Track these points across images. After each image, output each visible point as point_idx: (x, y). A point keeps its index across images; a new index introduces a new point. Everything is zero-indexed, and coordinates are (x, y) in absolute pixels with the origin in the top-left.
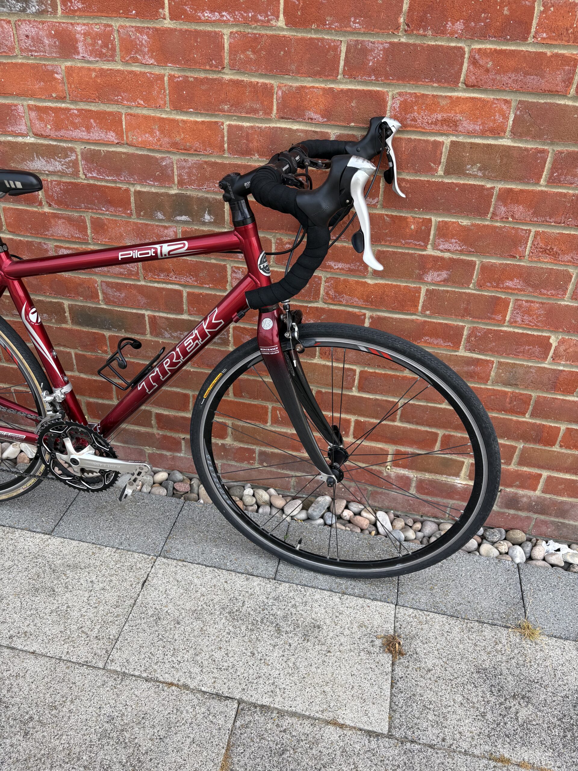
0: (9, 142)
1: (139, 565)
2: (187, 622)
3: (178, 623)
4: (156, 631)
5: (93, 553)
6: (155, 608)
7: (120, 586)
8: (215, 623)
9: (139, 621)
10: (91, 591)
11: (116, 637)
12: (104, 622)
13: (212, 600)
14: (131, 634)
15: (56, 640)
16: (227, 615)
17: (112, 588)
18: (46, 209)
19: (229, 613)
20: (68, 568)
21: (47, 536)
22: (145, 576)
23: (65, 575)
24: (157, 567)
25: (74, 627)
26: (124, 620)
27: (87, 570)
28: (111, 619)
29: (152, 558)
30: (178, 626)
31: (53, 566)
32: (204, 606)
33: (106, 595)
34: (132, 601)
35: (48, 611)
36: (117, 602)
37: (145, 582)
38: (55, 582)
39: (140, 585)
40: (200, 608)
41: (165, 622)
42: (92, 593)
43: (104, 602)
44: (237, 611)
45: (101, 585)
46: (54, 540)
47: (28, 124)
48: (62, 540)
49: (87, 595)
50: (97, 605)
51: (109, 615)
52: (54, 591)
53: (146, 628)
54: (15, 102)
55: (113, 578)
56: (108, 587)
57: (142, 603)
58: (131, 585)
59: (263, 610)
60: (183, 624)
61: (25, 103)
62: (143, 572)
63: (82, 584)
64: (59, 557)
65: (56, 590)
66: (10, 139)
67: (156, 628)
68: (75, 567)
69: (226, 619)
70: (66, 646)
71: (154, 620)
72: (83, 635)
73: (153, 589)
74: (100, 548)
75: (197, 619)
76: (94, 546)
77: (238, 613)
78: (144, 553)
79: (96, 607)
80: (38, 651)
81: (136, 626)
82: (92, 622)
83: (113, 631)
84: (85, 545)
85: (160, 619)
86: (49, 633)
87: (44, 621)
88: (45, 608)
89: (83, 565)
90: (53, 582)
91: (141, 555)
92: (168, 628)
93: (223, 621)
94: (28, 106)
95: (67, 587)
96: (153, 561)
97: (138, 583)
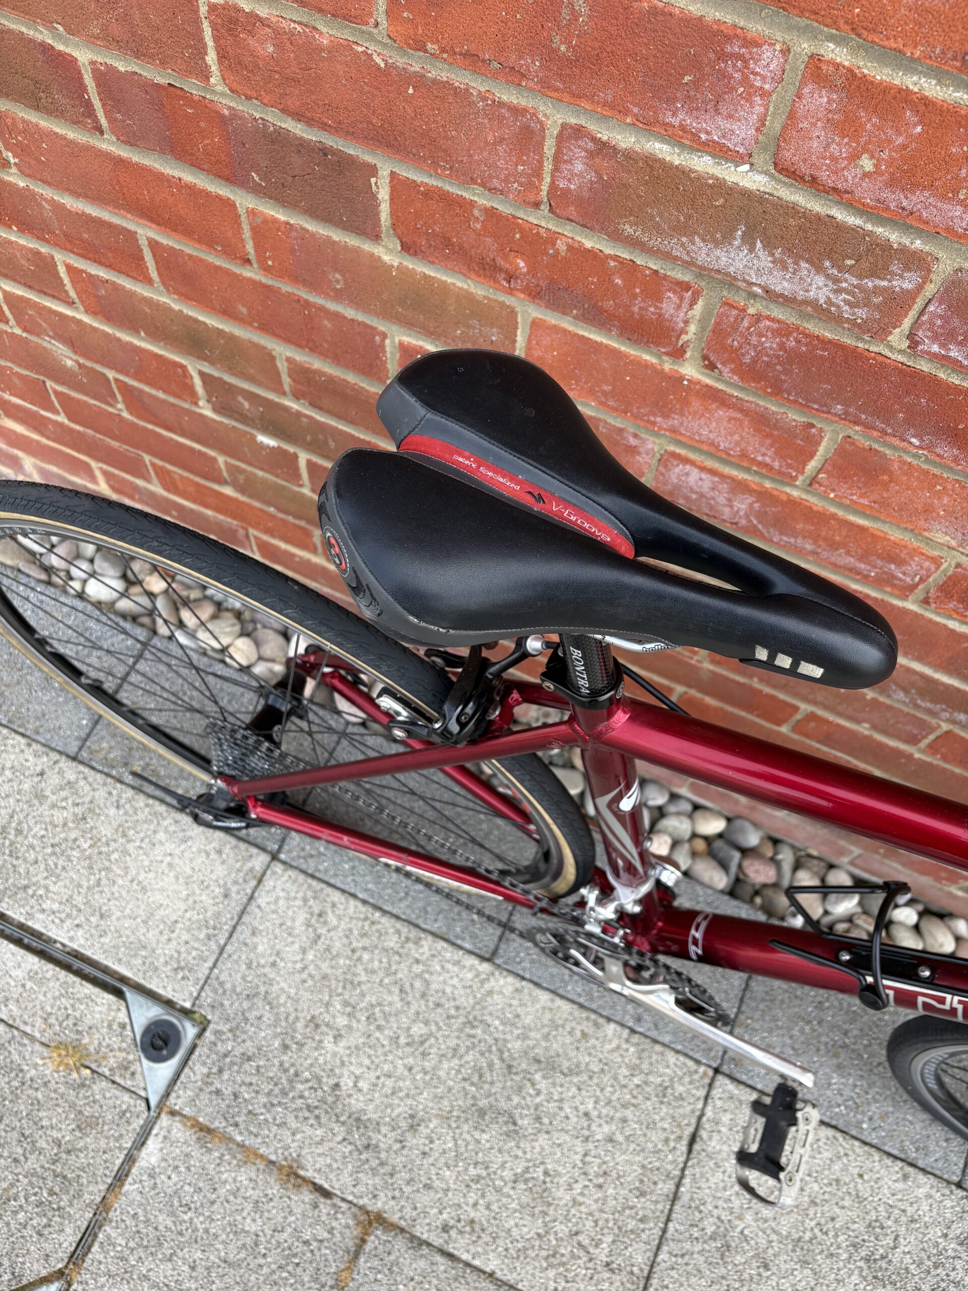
0: (651, 162)
1: (680, 1089)
2: (783, 1267)
3: (766, 1267)
4: (723, 1278)
5: (584, 1035)
6: (719, 1218)
7: (642, 1139)
8: (838, 1281)
9: (687, 1246)
10: (587, 1139)
11: (646, 1273)
12: (620, 1228)
13: (833, 1219)
14: (673, 1273)
15: (532, 1254)
16: (861, 1264)
17: (627, 1138)
18: (690, 370)
19: (867, 1260)
20: (536, 1067)
21: (486, 967)
22: (694, 1121)
23: (533, 1084)
24: (719, 1103)
25: (562, 1229)
26: (657, 1232)
27: (575, 1080)
28: (632, 1224)
29: (705, 1074)
30: (766, 1274)
31: (506, 1055)
32: (816, 1231)
33: (620, 1158)
34: (669, 1186)
35: (507, 1174)
36: (642, 1181)
37: (693, 1139)
38: (516, 1100)
39: (683, 1147)
40: (808, 1235)
41: (739, 1259)
42: (591, 1146)
43: (614, 1174)
44: (883, 1257)
45: (606, 1129)
46: (502, 982)
47: (775, 125)
48: (518, 984)
49: (580, 1149)
50: (601, 1180)
51: (627, 1212)
52: (515, 1124)
53: (703, 1267)
54: (756, 27)
55: (628, 1113)
56: (619, 1138)
57: (692, 1199)
58: (667, 1140)
59: (936, 1266)
60: (774, 1269)
61: (805, 47)
62: (689, 1108)
63: (567, 1118)
64: (517, 1032)
65: (520, 1122)
66: (661, 149)
67: (723, 1271)
68: (549, 1065)
69: (861, 1275)
70: (551, 1273)
71: (718, 1249)
72: (582, 1253)
73: (711, 1164)
74: (596, 1025)
75: (805, 1263)
76: (585, 1014)
77: (884, 1264)
78: (686, 1055)
79: (600, 1186)
80: (499, 1274)
81: (683, 1256)
82: (596, 1222)
83: (640, 1258)
84: (566, 1007)
85: (728, 1247)
86: (515, 1232)
87: (504, 1200)
88: (503, 1166)
89: (566, 1064)
90: (509, 1098)
91: (682, 1058)
92: (746, 1276)
93: (855, 1279)
94: (815, 60)
95: (538, 1119)
96: (707, 1081)
97: (680, 1137)
